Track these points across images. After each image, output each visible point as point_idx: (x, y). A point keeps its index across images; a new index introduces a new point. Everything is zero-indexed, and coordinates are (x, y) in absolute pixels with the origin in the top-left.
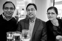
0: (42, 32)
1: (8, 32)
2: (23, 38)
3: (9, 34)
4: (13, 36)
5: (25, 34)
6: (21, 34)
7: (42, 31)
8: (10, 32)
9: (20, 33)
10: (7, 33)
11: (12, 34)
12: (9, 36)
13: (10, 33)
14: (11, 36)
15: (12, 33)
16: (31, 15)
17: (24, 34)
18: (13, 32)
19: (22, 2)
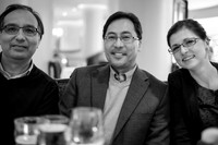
0: (153, 120)
1: (21, 119)
2: (77, 139)
3: (22, 127)
4: (36, 132)
5: (82, 126)
6: (67, 124)
7: (154, 115)
8: (27, 118)
9: (67, 120)
10: (16, 122)
11: (34, 126)
12: (22, 134)
13: (29, 123)
14: (31, 133)
15: (34, 122)
16: (117, 55)
17: (79, 123)
18: (38, 119)
19: (74, 10)
